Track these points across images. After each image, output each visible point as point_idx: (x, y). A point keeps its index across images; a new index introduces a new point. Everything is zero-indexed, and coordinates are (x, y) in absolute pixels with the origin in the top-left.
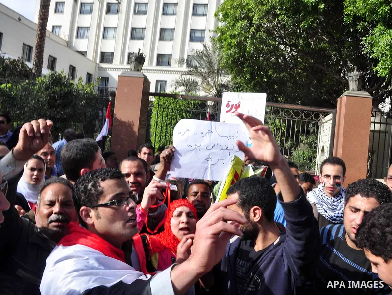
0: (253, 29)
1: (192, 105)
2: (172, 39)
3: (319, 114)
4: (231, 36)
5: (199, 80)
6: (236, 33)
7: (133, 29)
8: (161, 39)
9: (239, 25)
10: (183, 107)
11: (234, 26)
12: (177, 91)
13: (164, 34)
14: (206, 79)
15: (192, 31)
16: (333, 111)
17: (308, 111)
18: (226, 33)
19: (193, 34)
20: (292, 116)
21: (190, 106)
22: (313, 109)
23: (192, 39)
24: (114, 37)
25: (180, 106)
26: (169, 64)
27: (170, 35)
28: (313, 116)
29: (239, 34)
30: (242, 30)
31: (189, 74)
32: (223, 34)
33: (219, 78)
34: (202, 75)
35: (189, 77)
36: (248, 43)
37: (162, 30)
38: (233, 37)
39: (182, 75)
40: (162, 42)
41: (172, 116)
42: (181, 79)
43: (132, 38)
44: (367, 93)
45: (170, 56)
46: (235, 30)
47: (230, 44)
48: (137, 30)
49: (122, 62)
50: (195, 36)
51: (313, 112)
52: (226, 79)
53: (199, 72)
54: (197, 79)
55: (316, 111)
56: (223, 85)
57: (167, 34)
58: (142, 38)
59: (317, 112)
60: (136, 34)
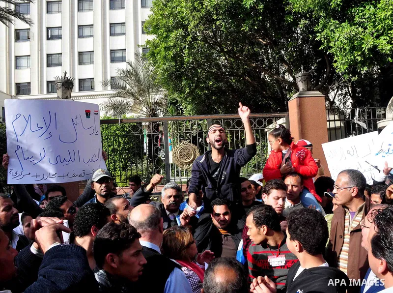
0: (189, 39)
1: (127, 128)
2: (92, 62)
3: (272, 120)
4: (165, 48)
5: (131, 101)
6: (172, 44)
7: (48, 56)
8: (80, 63)
9: (173, 35)
10: (118, 132)
11: (167, 37)
12: (108, 115)
13: (83, 58)
14: (138, 99)
15: (112, 51)
16: (285, 114)
17: (260, 118)
18: (159, 46)
19: (113, 55)
20: (234, 126)
21: (126, 129)
22: (265, 115)
23: (113, 60)
24: (28, 66)
25: (115, 131)
26: (92, 88)
27: (89, 58)
28: (265, 123)
29: (175, 46)
30: (178, 41)
31: (117, 96)
32: (156, 48)
33: (151, 96)
34: (133, 95)
35: (119, 99)
36: (184, 54)
37: (80, 54)
38: (167, 49)
39: (111, 97)
40: (82, 66)
41: (108, 143)
42: (111, 102)
43: (49, 65)
44: (318, 92)
45: (92, 80)
46: (170, 41)
47: (165, 57)
48: (53, 57)
49: (41, 92)
50: (116, 56)
51: (265, 119)
52: (158, 96)
53: (129, 93)
54: (128, 100)
55: (267, 118)
56: (156, 103)
57: (86, 57)
58: (60, 64)
59: (269, 118)
60: (52, 60)
